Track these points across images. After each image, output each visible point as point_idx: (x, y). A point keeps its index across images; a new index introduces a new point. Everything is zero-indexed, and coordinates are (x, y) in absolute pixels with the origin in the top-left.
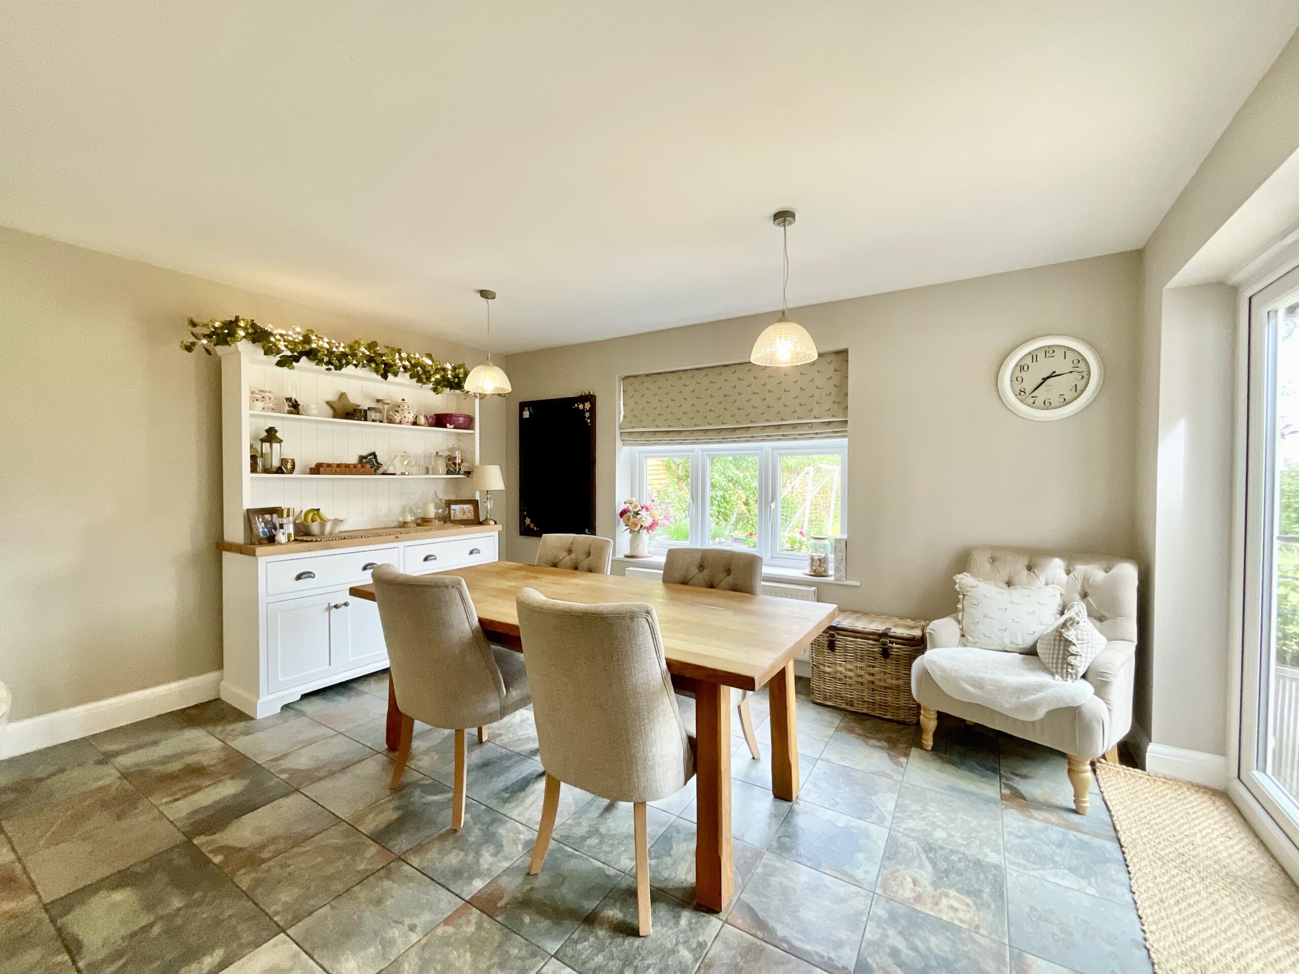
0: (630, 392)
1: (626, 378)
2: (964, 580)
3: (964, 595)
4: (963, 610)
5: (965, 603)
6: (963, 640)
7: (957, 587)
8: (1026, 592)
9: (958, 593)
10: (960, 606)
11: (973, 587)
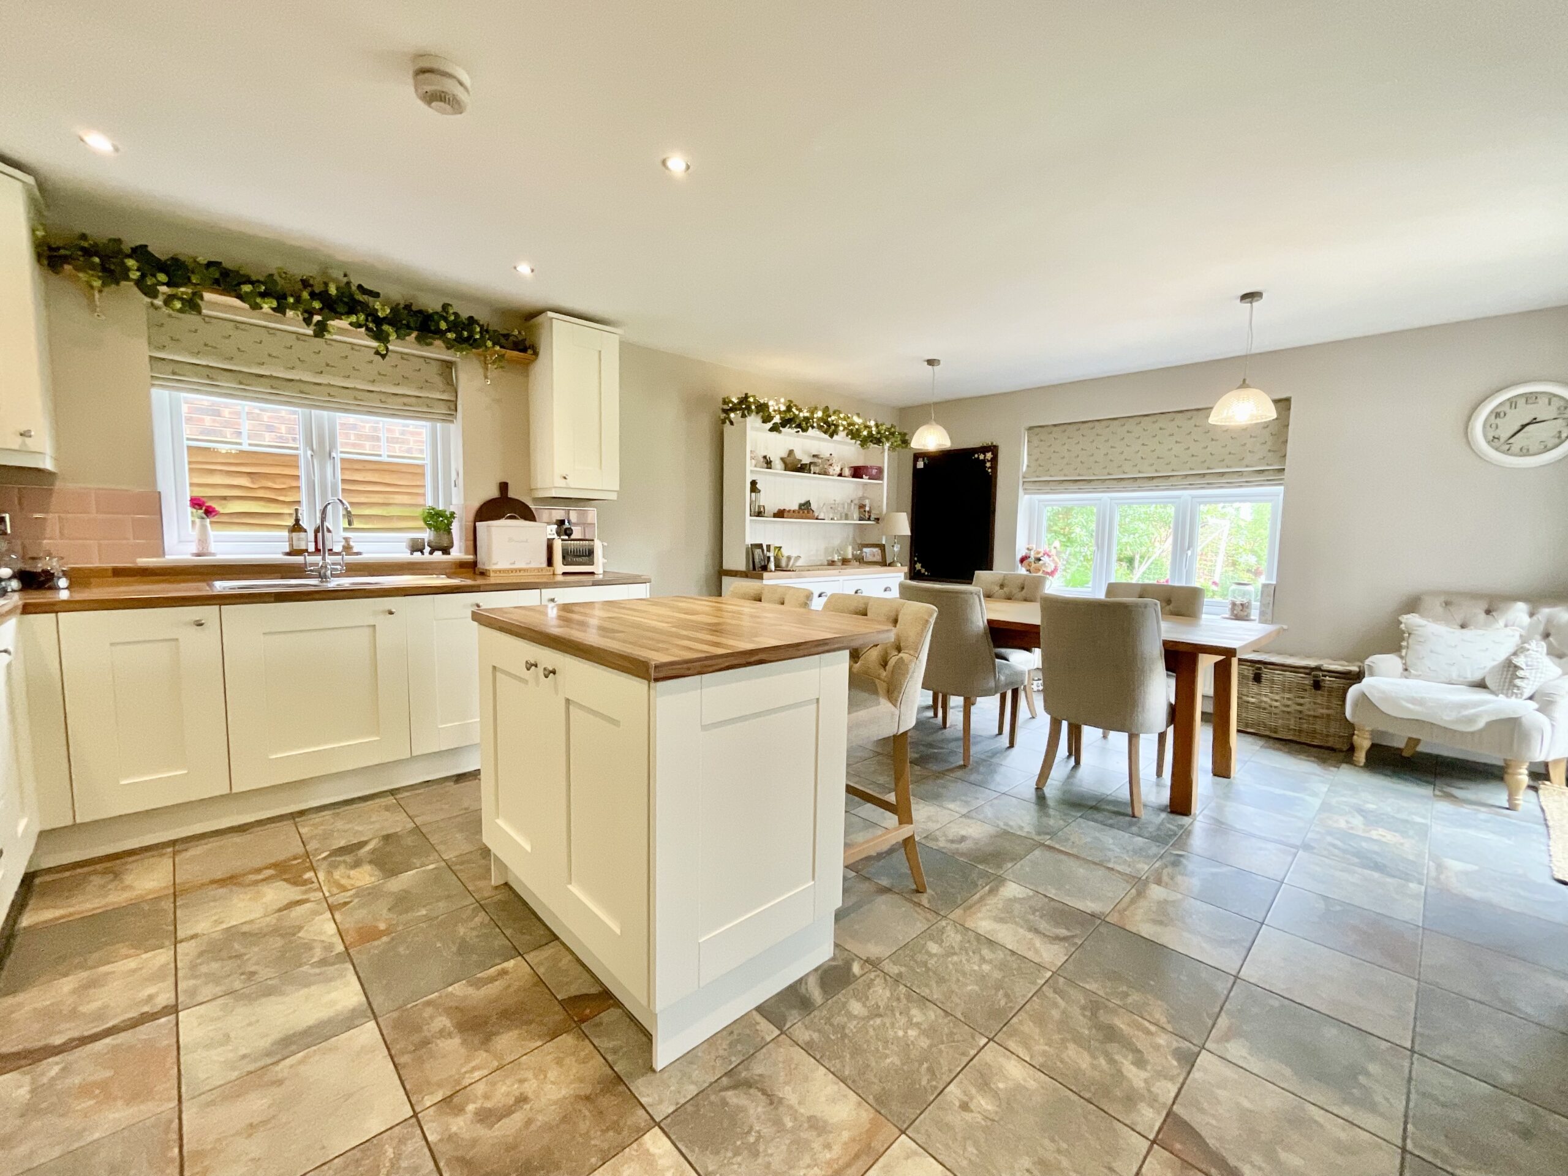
0: (1036, 442)
1: (1030, 429)
2: (1410, 620)
3: (1409, 634)
4: (1408, 648)
5: (1410, 641)
6: (1406, 673)
7: (1402, 626)
8: (1481, 632)
9: (1403, 632)
10: (1404, 644)
11: (1420, 626)
